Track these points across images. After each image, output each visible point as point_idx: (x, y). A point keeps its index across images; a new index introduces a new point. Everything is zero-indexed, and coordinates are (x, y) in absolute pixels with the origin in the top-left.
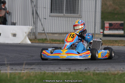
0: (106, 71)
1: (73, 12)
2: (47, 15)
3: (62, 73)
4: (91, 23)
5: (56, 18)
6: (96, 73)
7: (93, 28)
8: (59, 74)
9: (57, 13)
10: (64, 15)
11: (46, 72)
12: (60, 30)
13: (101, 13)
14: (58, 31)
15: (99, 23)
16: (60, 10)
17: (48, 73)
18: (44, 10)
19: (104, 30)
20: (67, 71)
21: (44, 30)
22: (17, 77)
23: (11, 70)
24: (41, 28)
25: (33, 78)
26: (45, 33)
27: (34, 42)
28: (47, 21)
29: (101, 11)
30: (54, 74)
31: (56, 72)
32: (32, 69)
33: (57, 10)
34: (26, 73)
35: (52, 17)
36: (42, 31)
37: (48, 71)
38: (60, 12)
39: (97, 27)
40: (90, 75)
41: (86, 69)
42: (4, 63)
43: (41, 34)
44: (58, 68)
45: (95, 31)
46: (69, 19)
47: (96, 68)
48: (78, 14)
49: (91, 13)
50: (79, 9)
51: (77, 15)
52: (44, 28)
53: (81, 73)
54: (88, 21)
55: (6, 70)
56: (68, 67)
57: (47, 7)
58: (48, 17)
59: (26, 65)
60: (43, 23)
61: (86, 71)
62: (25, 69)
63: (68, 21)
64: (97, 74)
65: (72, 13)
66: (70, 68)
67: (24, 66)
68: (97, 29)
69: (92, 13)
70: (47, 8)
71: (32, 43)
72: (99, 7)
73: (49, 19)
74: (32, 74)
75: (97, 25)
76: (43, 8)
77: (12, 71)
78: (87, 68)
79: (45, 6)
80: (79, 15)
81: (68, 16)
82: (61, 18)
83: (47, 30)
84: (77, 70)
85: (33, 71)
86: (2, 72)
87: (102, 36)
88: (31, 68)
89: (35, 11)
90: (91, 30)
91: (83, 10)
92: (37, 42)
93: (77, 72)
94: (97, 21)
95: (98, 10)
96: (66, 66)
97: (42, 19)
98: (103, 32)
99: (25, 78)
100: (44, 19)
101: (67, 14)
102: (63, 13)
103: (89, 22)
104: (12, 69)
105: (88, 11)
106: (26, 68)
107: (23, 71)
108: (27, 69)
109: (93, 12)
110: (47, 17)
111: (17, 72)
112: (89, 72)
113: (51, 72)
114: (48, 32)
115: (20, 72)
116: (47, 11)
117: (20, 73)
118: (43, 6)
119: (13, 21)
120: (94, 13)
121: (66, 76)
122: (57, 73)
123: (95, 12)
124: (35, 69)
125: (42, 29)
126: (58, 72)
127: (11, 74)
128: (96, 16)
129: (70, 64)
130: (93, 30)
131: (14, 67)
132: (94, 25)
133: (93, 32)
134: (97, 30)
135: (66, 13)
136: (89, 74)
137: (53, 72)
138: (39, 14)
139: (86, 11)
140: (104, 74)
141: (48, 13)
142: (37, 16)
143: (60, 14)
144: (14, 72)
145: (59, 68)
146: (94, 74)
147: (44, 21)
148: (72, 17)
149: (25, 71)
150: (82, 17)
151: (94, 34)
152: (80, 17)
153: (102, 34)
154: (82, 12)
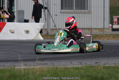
0: (115, 64)
1: (82, 8)
2: (58, 12)
3: (73, 67)
4: (100, 18)
5: (66, 14)
6: (107, 66)
7: (103, 23)
8: (70, 69)
9: (67, 9)
10: (74, 11)
11: (58, 67)
13: (109, 8)
15: (107, 18)
16: (70, 6)
18: (54, 7)
19: (113, 25)
20: (78, 65)
21: (55, 26)
22: (31, 73)
23: (25, 66)
24: (52, 25)
25: (45, 73)
26: (56, 29)
27: (47, 38)
28: (58, 17)
29: (109, 6)
30: (66, 69)
31: (68, 66)
32: (45, 64)
33: (68, 7)
34: (40, 68)
35: (63, 14)
36: (54, 27)
37: (60, 65)
38: (71, 9)
39: (106, 22)
40: (101, 68)
41: (96, 63)
42: (18, 59)
43: (52, 30)
44: (69, 63)
45: (104, 25)
46: (79, 15)
47: (106, 62)
48: (87, 9)
50: (88, 5)
51: (86, 11)
52: (55, 24)
53: (92, 67)
54: (97, 16)
55: (20, 66)
56: (79, 62)
57: (57, 3)
58: (59, 14)
59: (38, 60)
60: (54, 19)
61: (97, 65)
62: (38, 64)
63: (78, 16)
65: (82, 10)
66: (81, 63)
67: (37, 62)
68: (106, 23)
69: (101, 9)
70: (58, 5)
71: (44, 39)
72: (107, 3)
73: (60, 15)
74: (45, 69)
75: (106, 20)
76: (54, 4)
78: (97, 62)
79: (55, 3)
80: (88, 10)
81: (78, 12)
82: (72, 14)
83: (58, 27)
84: (88, 64)
85: (46, 66)
86: (16, 68)
87: (111, 30)
90: (101, 25)
91: (92, 6)
92: (49, 38)
93: (88, 66)
94: (106, 16)
95: (107, 6)
96: (78, 60)
97: (54, 16)
98: (112, 27)
99: (38, 73)
100: (55, 16)
101: (77, 11)
102: (73, 9)
103: (98, 18)
104: (26, 64)
105: (97, 7)
107: (36, 67)
108: (40, 64)
109: (102, 7)
110: (58, 14)
111: (30, 67)
113: (63, 66)
114: (59, 28)
115: (33, 67)
116: (58, 8)
117: (33, 69)
118: (54, 3)
120: (103, 9)
121: (78, 71)
122: (68, 68)
123: (104, 7)
124: (47, 64)
125: (54, 26)
126: (70, 66)
127: (25, 69)
128: (105, 11)
129: (81, 59)
131: (28, 63)
132: (103, 20)
133: (103, 27)
134: (106, 25)
135: (76, 9)
136: (99, 68)
137: (65, 66)
140: (114, 67)
141: (59, 10)
142: (48, 13)
143: (71, 11)
144: (27, 67)
145: (71, 63)
146: (104, 68)
147: (55, 18)
148: (81, 13)
149: (38, 67)
150: (91, 13)
151: (103, 29)
152: (90, 13)
153: (111, 28)
154: (91, 8)
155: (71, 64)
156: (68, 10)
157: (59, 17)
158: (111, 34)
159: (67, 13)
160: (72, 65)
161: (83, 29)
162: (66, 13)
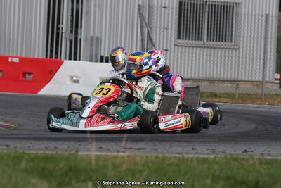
1: (221, 37)
2: (171, 43)
3: (198, 158)
4: (256, 59)
5: (187, 49)
6: (266, 159)
7: (261, 71)
8: (191, 161)
9: (189, 39)
10: (204, 44)
11: (166, 157)
12: (195, 73)
13: (276, 41)
14: (191, 75)
15: (272, 61)
16: (195, 34)
17: (171, 158)
18: (164, 33)
20: (208, 154)
22: (110, 165)
23: (100, 151)
25: (140, 168)
28: (170, 54)
29: (276, 38)
30: (183, 160)
31: (186, 156)
32: (140, 149)
33: (191, 34)
34: (128, 156)
35: (180, 48)
37: (171, 153)
38: (197, 39)
39: (268, 68)
40: (254, 163)
41: (245, 151)
44: (190, 148)
45: (264, 75)
46: (213, 51)
48: (231, 41)
49: (257, 41)
50: (234, 33)
51: (229, 43)
53: (236, 160)
54: (251, 56)
55: (89, 150)
57: (170, 26)
58: (173, 47)
59: (127, 140)
61: (246, 156)
62: (126, 148)
63: (210, 55)
64: (267, 162)
66: (214, 149)
67: (123, 144)
68: (268, 71)
69: (259, 41)
70: (171, 30)
72: (273, 29)
73: (174, 51)
74: (139, 159)
75: (268, 64)
77: (100, 153)
78: (247, 150)
79: (166, 26)
80: (233, 43)
84: (228, 152)
86: (80, 153)
87: (278, 85)
88: (138, 146)
89: (146, 35)
90: (257, 74)
91: (242, 35)
93: (228, 156)
94: (269, 57)
95: (272, 35)
96: (207, 144)
98: (280, 79)
99: (125, 167)
100: (165, 51)
101: (209, 42)
102: (201, 40)
103: (253, 59)
104: (101, 148)
105: (251, 37)
106: (128, 147)
107: (121, 154)
108: (129, 149)
109: (261, 38)
110: (171, 47)
111: (109, 154)
112: (252, 157)
113: (177, 155)
115: (116, 154)
116: (171, 36)
117: (115, 157)
118: (162, 26)
119: (102, 54)
120: (263, 41)
121: (206, 166)
122: (188, 159)
123: (266, 38)
124: (144, 149)
126: (190, 156)
127: (98, 157)
128: (267, 46)
129: (215, 142)
130: (261, 75)
131: (105, 145)
132: (262, 64)
133: (261, 79)
134: (267, 75)
135: (207, 40)
136: (251, 161)
137: (180, 156)
138: (154, 40)
139: (247, 37)
141: (173, 40)
142: (151, 45)
143: (197, 42)
144: (103, 154)
145: (193, 149)
146: (261, 163)
149: (127, 154)
150: (239, 49)
151: (262, 82)
152: (236, 48)
153: (278, 82)
154: (240, 39)
155: (193, 151)
156: (190, 42)
157: (172, 54)
158: (277, 93)
159: (190, 47)
160: (194, 154)
161: (219, 80)
162: (186, 47)
